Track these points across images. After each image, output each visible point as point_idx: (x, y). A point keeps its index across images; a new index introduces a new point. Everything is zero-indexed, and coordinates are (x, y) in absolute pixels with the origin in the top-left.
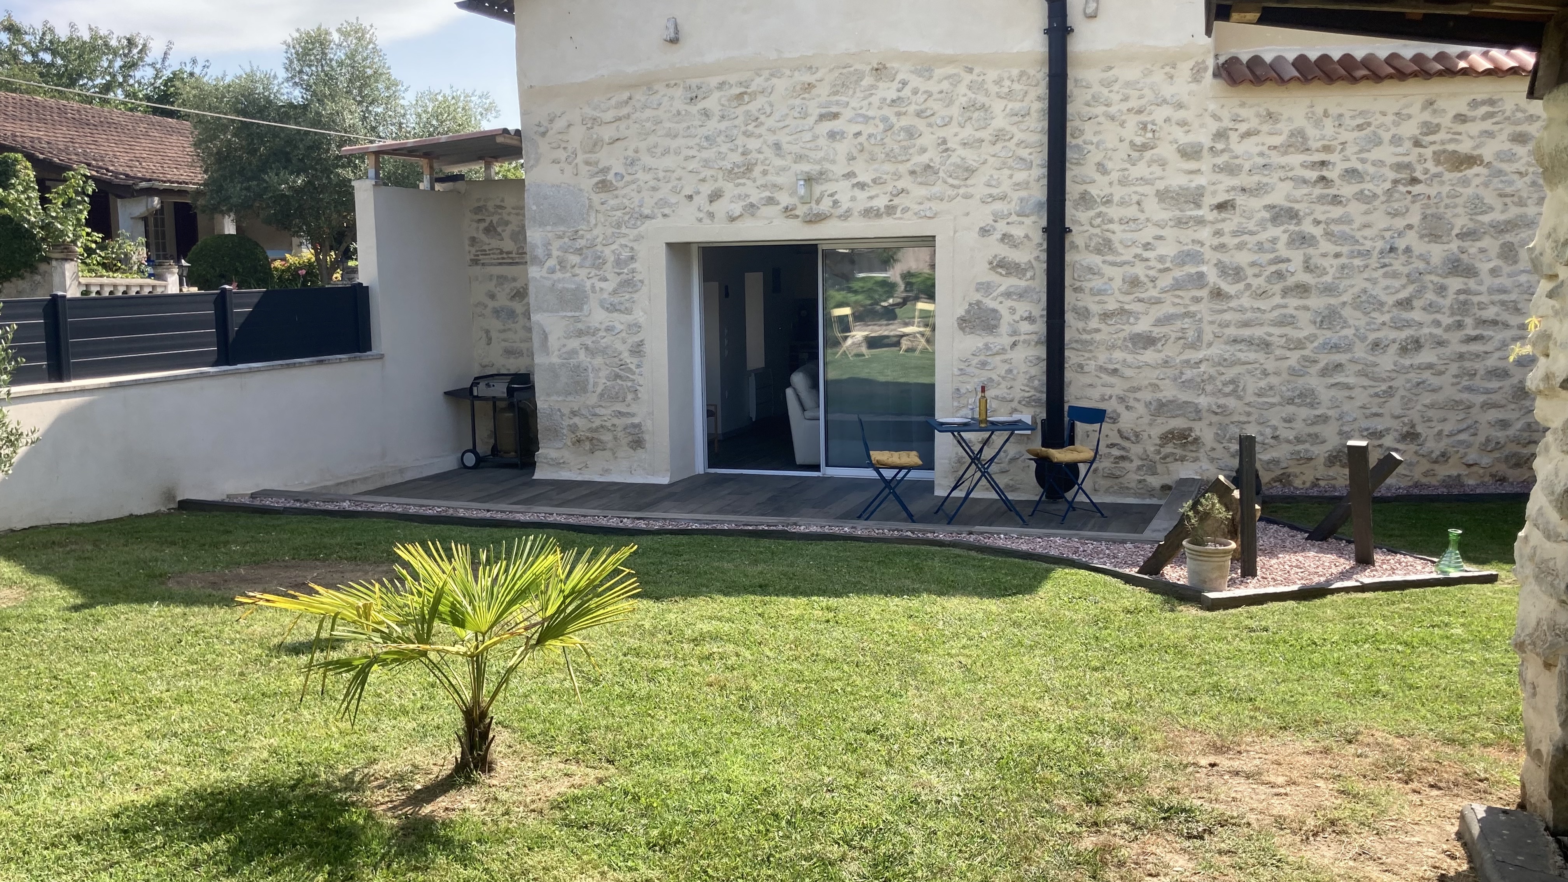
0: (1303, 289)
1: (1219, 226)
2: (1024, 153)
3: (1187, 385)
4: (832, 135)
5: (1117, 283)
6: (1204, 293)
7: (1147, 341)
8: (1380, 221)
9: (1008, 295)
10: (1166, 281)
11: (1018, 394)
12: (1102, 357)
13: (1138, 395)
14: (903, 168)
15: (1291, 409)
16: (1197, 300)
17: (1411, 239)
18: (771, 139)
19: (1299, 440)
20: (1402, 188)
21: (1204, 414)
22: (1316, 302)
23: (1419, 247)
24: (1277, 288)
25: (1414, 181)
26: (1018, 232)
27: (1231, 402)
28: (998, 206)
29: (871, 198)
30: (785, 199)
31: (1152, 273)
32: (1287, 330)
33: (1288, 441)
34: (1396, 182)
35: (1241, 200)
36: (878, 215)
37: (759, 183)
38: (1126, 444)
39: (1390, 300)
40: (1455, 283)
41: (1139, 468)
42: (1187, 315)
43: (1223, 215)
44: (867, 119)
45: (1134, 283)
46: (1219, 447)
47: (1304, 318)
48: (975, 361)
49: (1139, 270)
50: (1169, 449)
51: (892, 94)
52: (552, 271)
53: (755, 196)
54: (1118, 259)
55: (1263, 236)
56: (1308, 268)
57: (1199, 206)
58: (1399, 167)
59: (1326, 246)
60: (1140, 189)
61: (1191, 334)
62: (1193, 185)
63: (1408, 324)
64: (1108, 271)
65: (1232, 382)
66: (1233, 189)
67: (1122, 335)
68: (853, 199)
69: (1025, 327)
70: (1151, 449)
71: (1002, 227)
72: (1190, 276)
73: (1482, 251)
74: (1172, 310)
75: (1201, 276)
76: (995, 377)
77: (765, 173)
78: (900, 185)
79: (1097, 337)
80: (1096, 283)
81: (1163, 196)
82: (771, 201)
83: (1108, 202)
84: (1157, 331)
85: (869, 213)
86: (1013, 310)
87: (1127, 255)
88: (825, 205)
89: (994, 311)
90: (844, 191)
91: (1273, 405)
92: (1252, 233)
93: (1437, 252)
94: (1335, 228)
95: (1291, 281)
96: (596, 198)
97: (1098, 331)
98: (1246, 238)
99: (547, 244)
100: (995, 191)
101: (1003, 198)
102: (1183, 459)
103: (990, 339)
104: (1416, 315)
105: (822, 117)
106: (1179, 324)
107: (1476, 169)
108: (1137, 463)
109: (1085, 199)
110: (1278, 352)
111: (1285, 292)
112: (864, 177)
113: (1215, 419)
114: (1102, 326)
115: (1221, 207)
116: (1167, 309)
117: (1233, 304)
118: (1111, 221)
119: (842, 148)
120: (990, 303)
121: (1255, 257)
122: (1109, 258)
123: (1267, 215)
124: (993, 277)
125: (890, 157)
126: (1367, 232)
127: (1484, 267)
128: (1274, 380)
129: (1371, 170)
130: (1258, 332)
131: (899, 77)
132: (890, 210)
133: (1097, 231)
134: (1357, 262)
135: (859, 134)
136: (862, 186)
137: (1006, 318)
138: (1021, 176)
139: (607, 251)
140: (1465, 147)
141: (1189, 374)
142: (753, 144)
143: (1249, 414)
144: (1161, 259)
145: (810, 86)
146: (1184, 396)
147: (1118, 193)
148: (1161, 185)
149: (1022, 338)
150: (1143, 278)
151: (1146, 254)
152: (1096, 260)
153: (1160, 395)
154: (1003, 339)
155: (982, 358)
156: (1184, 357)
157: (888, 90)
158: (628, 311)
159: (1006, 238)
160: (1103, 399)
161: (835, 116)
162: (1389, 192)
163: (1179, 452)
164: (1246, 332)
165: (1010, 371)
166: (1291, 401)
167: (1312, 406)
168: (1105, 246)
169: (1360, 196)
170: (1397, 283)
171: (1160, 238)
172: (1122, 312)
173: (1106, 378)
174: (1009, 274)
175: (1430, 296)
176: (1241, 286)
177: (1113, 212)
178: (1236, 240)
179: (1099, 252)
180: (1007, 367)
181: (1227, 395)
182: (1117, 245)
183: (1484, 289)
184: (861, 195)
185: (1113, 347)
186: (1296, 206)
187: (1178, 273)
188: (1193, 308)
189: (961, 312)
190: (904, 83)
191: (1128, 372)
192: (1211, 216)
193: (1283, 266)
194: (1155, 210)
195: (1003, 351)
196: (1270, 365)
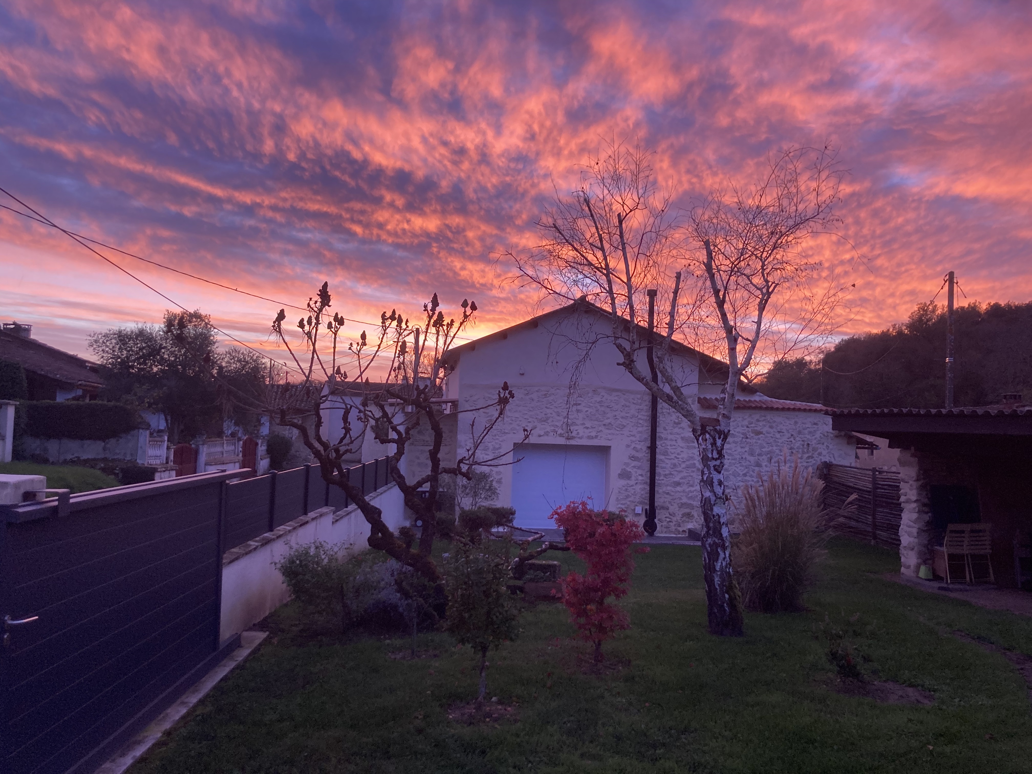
2: (641, 422)
4: (578, 411)
5: (669, 465)
7: (678, 484)
8: (739, 450)
9: (634, 467)
11: (637, 500)
14: (601, 424)
17: (746, 455)
20: (744, 440)
21: (695, 507)
23: (749, 458)
25: (747, 438)
26: (639, 447)
28: (633, 438)
29: (590, 432)
31: (679, 462)
34: (743, 438)
36: (592, 438)
37: (550, 424)
38: (671, 517)
39: (741, 473)
40: (757, 469)
41: (675, 525)
44: (590, 406)
48: (624, 488)
49: (676, 461)
50: (684, 518)
51: (599, 399)
53: (549, 429)
54: (670, 458)
58: (743, 434)
60: (676, 436)
61: (691, 482)
63: (746, 481)
64: (667, 461)
67: (670, 482)
68: (584, 432)
69: (640, 478)
70: (679, 518)
72: (691, 464)
73: (763, 459)
74: (686, 474)
75: (694, 464)
76: (630, 494)
79: (665, 482)
80: (664, 465)
81: (682, 438)
82: (554, 431)
83: (667, 439)
84: (681, 481)
86: (636, 472)
87: (673, 456)
89: (630, 472)
90: (581, 430)
93: (752, 459)
97: (663, 480)
99: (465, 441)
100: (631, 433)
101: (634, 435)
102: (688, 522)
103: (628, 482)
104: (748, 478)
105: (575, 404)
107: (761, 435)
108: (674, 523)
109: (661, 438)
112: (588, 426)
114: (665, 479)
118: (668, 445)
119: (581, 415)
120: (628, 469)
122: (667, 457)
125: (597, 419)
126: (735, 453)
127: (764, 464)
129: (737, 434)
131: (601, 394)
132: (596, 437)
133: (663, 448)
134: (733, 461)
135: (587, 411)
136: (587, 428)
138: (641, 429)
139: (490, 445)
140: (758, 429)
141: (690, 495)
142: (548, 411)
144: (682, 458)
145: (570, 394)
146: (689, 501)
147: (670, 437)
148: (682, 435)
149: (640, 481)
150: (677, 464)
151: (678, 456)
152: (662, 457)
153: (681, 501)
155: (626, 488)
156: (689, 489)
157: (597, 398)
160: (664, 502)
162: (741, 441)
163: (687, 520)
165: (635, 492)
169: (735, 442)
171: (682, 452)
172: (671, 474)
173: (666, 496)
174: (635, 460)
175: (751, 473)
179: (664, 455)
182: (669, 453)
183: (763, 471)
184: (587, 431)
185: (667, 485)
187: (688, 463)
189: (619, 472)
190: (603, 396)
191: (672, 494)
194: (681, 443)
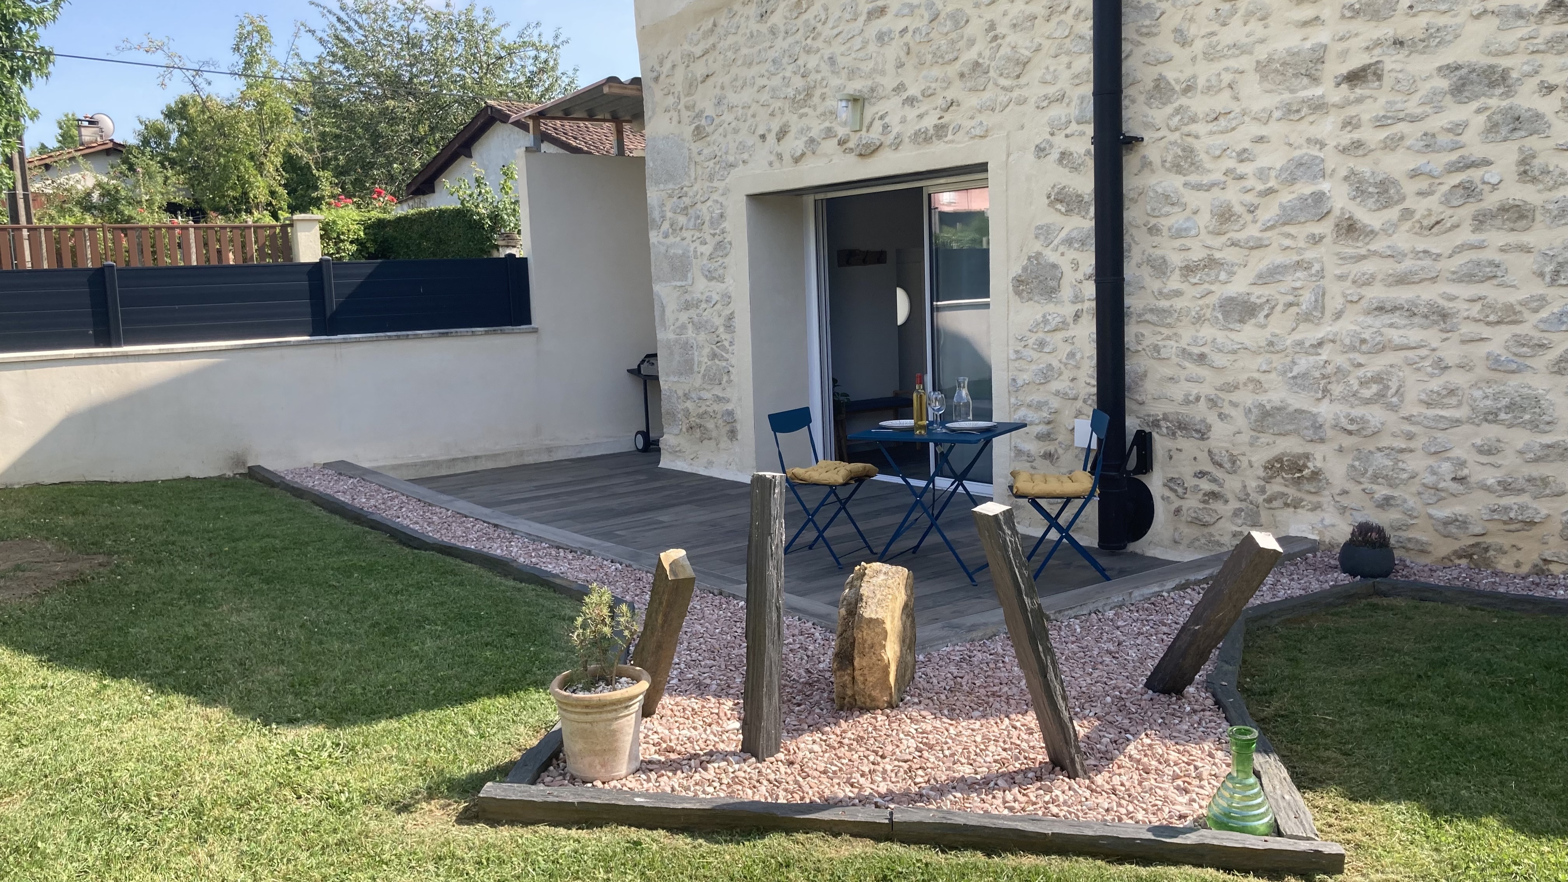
0: (1516, 214)
1: (1352, 111)
2: (1083, 28)
3: (1299, 382)
5: (1205, 219)
6: (1325, 228)
7: (1244, 310)
9: (1069, 242)
10: (1269, 212)
12: (1187, 335)
13: (1235, 397)
14: (952, 70)
15: (1491, 431)
16: (1316, 240)
18: (827, 52)
19: (1506, 487)
21: (1330, 433)
22: (1545, 237)
24: (1464, 213)
27: (1376, 415)
28: (1055, 111)
30: (840, 129)
31: (1249, 198)
32: (1485, 290)
33: (1488, 489)
35: (1392, 62)
36: (928, 140)
37: (820, 110)
38: (1218, 473)
41: (1237, 513)
42: (1300, 265)
43: (1359, 91)
44: (912, 9)
45: (1225, 216)
46: (1355, 489)
47: (1520, 266)
48: (1032, 340)
49: (1233, 196)
50: (1276, 487)
52: (666, 236)
53: (816, 129)
54: (1206, 179)
55: (1436, 123)
56: (1526, 175)
57: (1315, 80)
59: (1566, 131)
60: (1233, 63)
61: (1307, 298)
62: (1308, 45)
64: (1193, 199)
65: (1378, 379)
66: (1378, 43)
67: (1212, 300)
68: (903, 121)
70: (1252, 484)
71: (1060, 142)
72: (1303, 199)
74: (1280, 259)
75: (1319, 198)
77: (823, 97)
78: (950, 94)
79: (1179, 303)
80: (1175, 219)
81: (1265, 70)
82: (830, 133)
83: (1190, 89)
84: (1259, 294)
85: (923, 138)
86: (1075, 265)
87: (1216, 171)
88: (876, 132)
89: (1054, 266)
91: (1457, 422)
92: (1414, 119)
95: (1491, 201)
96: (695, 147)
98: (1402, 127)
100: (1051, 90)
101: (1061, 98)
102: (1296, 505)
103: (1051, 308)
105: (871, 15)
106: (1291, 281)
108: (1234, 505)
110: (1467, 329)
111: (1481, 221)
112: (913, 90)
113: (1348, 441)
115: (1354, 78)
116: (1273, 257)
117: (1377, 245)
118: (1193, 120)
120: (1051, 256)
121: (1418, 162)
122: (1193, 178)
123: (1444, 84)
124: (1053, 217)
125: (939, 59)
128: (1458, 378)
130: (1427, 294)
132: (941, 130)
133: (1176, 136)
135: (905, 30)
136: (911, 101)
137: (1068, 276)
138: (1081, 63)
141: (1304, 363)
143: (1410, 437)
144: (1262, 174)
146: (1299, 401)
147: (1204, 72)
148: (1261, 52)
149: (1086, 305)
150: (1238, 209)
151: (1242, 169)
152: (1173, 182)
153: (1263, 398)
154: (1066, 308)
155: (1040, 335)
156: (1297, 336)
158: (721, 279)
159: (1064, 158)
160: (1187, 402)
161: (883, 11)
163: (1292, 492)
164: (1404, 294)
165: (1072, 355)
166: (1492, 417)
167: (1534, 426)
168: (1188, 161)
171: (1260, 140)
172: (1211, 263)
173: (1192, 369)
174: (1068, 212)
176: (1393, 213)
177: (1199, 104)
178: (1383, 134)
179: (1177, 168)
180: (1068, 348)
181: (1367, 402)
182: (1202, 156)
184: (911, 113)
185: (1199, 320)
186: (1504, 62)
187: (1286, 197)
188: (1309, 255)
189: (1016, 270)
191: (1219, 360)
192: (1336, 95)
193: (1475, 174)
194: (1255, 95)
195: (1064, 325)
196: (1452, 353)
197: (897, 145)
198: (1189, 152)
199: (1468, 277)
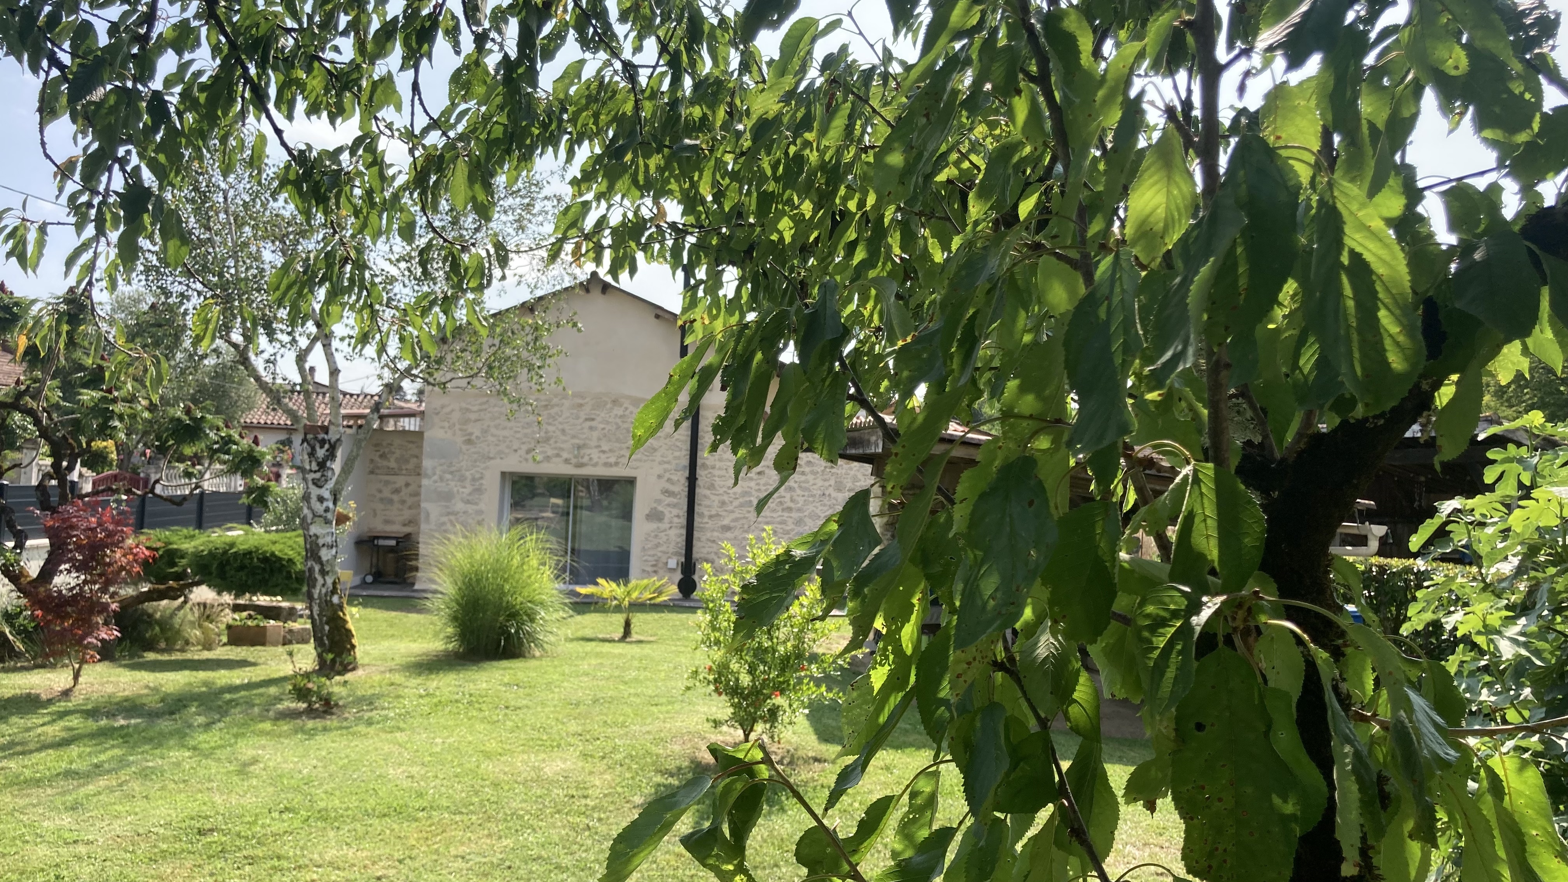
0: (790, 509)
1: (758, 481)
2: (679, 444)
4: (591, 428)
5: (716, 503)
6: (752, 509)
7: (727, 528)
8: (820, 483)
9: (669, 505)
10: (736, 503)
11: (671, 550)
12: (709, 535)
14: (623, 446)
16: (749, 512)
17: (831, 491)
18: (560, 427)
22: (795, 515)
23: (834, 494)
24: (780, 508)
26: (675, 478)
28: (666, 466)
29: (608, 458)
30: (565, 455)
31: (731, 499)
32: (783, 526)
36: (611, 465)
37: (552, 447)
42: (745, 518)
44: (608, 423)
45: (723, 503)
47: (790, 521)
48: (652, 534)
49: (725, 498)
51: (620, 413)
52: (436, 482)
53: (550, 453)
54: (717, 493)
56: (792, 500)
59: (799, 492)
61: (746, 526)
64: (713, 497)
67: (717, 525)
68: (599, 458)
69: (676, 520)
71: (667, 475)
72: (747, 501)
74: (739, 516)
76: (661, 542)
77: (556, 442)
78: (622, 453)
79: (707, 526)
80: (707, 502)
82: (558, 455)
84: (732, 524)
85: (607, 465)
86: (669, 512)
87: (721, 491)
88: (585, 460)
89: (662, 512)
90: (595, 455)
94: (803, 485)
95: (785, 506)
96: (464, 448)
97: (708, 523)
99: (434, 468)
100: (665, 460)
101: (668, 463)
103: (660, 525)
105: (586, 420)
106: (741, 522)
109: (704, 466)
111: (783, 510)
112: (605, 448)
114: (710, 521)
115: (759, 473)
116: (736, 515)
117: (763, 514)
118: (715, 476)
119: (595, 434)
120: (660, 508)
122: (714, 492)
124: (662, 497)
125: (618, 440)
126: (814, 487)
131: (624, 406)
132: (617, 464)
133: (709, 480)
134: (811, 499)
135: (603, 429)
136: (604, 452)
137: (668, 516)
138: (677, 454)
139: (468, 474)
142: (551, 428)
144: (735, 494)
145: (581, 405)
147: (718, 464)
149: (675, 525)
150: (727, 502)
151: (729, 491)
152: (708, 492)
154: (665, 525)
155: (656, 533)
156: (743, 536)
157: (619, 411)
159: (669, 480)
160: (708, 553)
161: (593, 420)
162: (823, 471)
165: (669, 540)
168: (711, 487)
169: (812, 473)
170: (825, 508)
172: (718, 515)
173: (710, 544)
174: (669, 496)
177: (716, 472)
178: (765, 488)
179: (709, 489)
180: (667, 537)
182: (717, 486)
184: (603, 456)
185: (713, 530)
187: (741, 500)
188: (747, 515)
189: (647, 512)
190: (626, 409)
191: (720, 541)
192: (755, 477)
193: (782, 499)
195: (665, 530)
197: (595, 465)
198: (713, 485)
199: (780, 523)
